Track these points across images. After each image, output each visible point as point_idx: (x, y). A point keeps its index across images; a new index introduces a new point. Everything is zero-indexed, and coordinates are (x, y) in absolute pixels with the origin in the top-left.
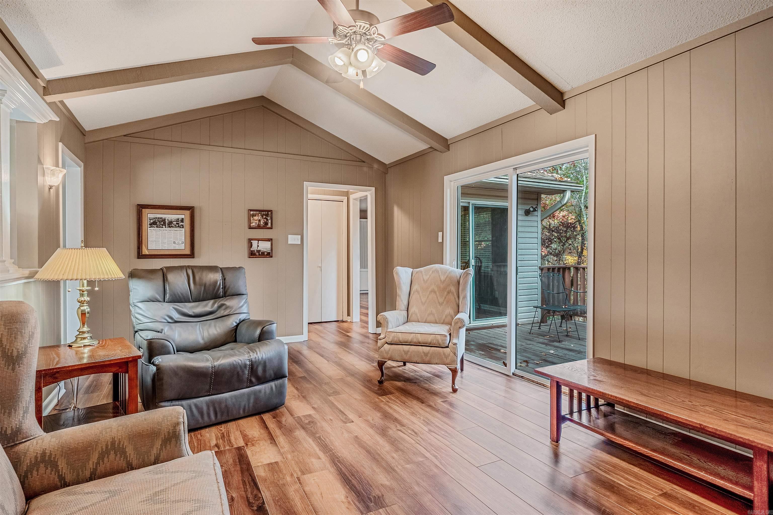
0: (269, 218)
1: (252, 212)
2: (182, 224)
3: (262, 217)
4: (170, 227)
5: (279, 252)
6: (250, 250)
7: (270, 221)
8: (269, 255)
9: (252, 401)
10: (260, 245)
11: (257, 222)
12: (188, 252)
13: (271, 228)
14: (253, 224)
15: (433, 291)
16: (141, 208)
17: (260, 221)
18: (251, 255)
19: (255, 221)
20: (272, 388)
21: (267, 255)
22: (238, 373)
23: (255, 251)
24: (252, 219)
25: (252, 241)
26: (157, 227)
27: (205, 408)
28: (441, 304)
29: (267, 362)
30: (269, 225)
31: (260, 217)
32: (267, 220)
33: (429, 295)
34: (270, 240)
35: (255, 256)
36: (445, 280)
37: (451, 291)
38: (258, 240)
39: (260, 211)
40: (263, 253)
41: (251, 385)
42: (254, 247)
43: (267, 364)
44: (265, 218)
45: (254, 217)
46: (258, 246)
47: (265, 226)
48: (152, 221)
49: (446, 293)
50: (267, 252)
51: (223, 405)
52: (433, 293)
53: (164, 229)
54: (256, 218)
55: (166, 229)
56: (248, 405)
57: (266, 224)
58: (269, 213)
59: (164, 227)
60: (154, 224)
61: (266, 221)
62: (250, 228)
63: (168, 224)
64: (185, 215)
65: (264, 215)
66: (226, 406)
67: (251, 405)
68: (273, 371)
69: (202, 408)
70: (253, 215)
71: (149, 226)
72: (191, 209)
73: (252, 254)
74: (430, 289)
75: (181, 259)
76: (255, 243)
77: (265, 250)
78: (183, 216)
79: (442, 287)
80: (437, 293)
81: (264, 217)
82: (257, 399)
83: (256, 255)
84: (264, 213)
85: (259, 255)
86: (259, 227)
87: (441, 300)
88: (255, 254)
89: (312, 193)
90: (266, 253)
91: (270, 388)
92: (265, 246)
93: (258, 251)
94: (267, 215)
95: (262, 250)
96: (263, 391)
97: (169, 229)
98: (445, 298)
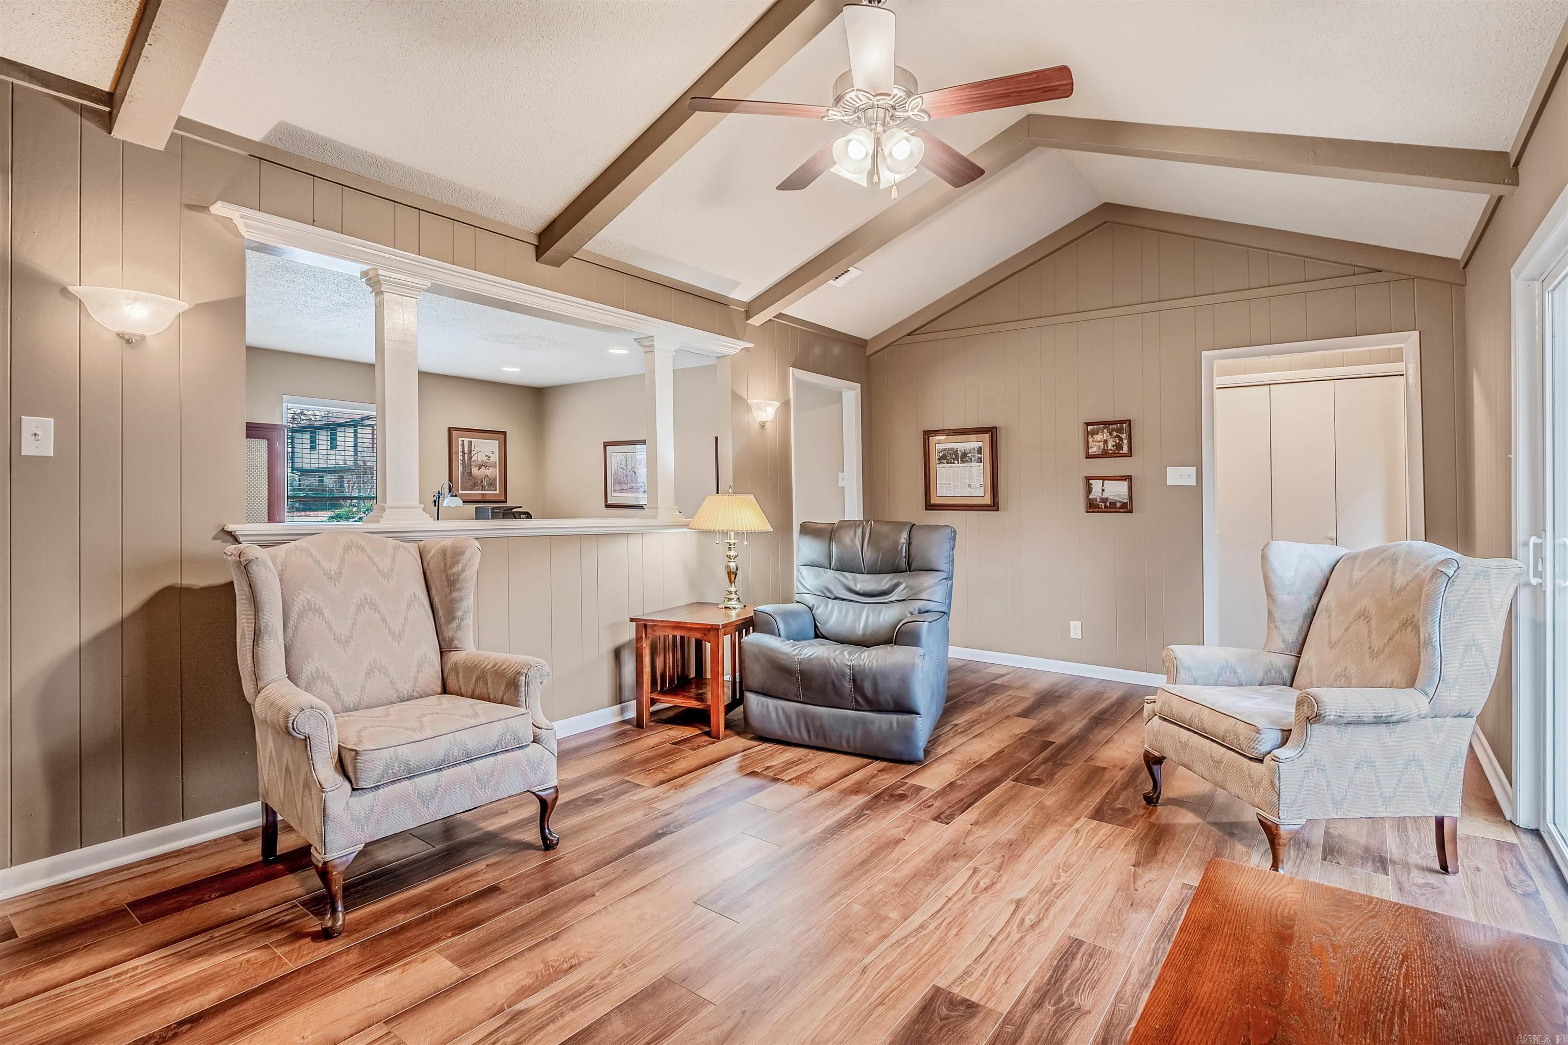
0: (1124, 436)
1: (1092, 427)
2: (979, 456)
3: (1111, 434)
4: (963, 462)
5: (1145, 501)
6: (1088, 497)
7: (1125, 441)
8: (1126, 508)
9: (859, 732)
10: (1105, 487)
11: (1102, 444)
12: (988, 501)
13: (1130, 454)
14: (1093, 450)
15: (1364, 615)
16: (928, 434)
17: (1106, 442)
18: (1090, 508)
19: (1097, 444)
20: (891, 724)
21: (1121, 508)
22: (833, 681)
23: (1098, 500)
24: (1090, 439)
25: (1091, 481)
26: (947, 463)
27: (794, 718)
28: (1374, 654)
29: (878, 677)
30: (1125, 449)
31: (1106, 436)
32: (1121, 439)
33: (1351, 623)
34: (1129, 478)
35: (1096, 510)
36: (1405, 588)
37: (1412, 621)
38: (1104, 479)
39: (1106, 424)
40: (1113, 504)
41: (858, 708)
42: (1096, 493)
43: (879, 681)
44: (1115, 437)
45: (1095, 436)
46: (1103, 490)
47: (1116, 453)
48: (941, 454)
49: (1396, 625)
50: (1120, 502)
51: (818, 723)
52: (1361, 621)
53: (956, 465)
54: (1099, 437)
55: (959, 465)
56: (854, 737)
57: (1119, 446)
58: (1124, 425)
59: (956, 462)
60: (943, 458)
61: (1117, 441)
62: (1088, 456)
63: (961, 458)
64: (981, 442)
65: (1113, 430)
66: (821, 726)
67: (858, 738)
68: (892, 697)
69: (790, 717)
70: (1094, 433)
71: (938, 462)
72: (992, 432)
73: (1092, 506)
74: (1357, 609)
75: (981, 512)
76: (1096, 485)
77: (1117, 498)
78: (980, 444)
79: (1390, 606)
80: (1374, 623)
81: (1115, 434)
82: (867, 733)
83: (1099, 508)
84: (1115, 426)
85: (1106, 507)
86: (1105, 454)
87: (1377, 643)
88: (1097, 506)
89: (1222, 374)
90: (1118, 505)
91: (888, 722)
92: (1117, 491)
93: (1105, 500)
94: (1120, 430)
95: (1112, 497)
96: (877, 723)
97: (963, 465)
98: (1391, 638)
